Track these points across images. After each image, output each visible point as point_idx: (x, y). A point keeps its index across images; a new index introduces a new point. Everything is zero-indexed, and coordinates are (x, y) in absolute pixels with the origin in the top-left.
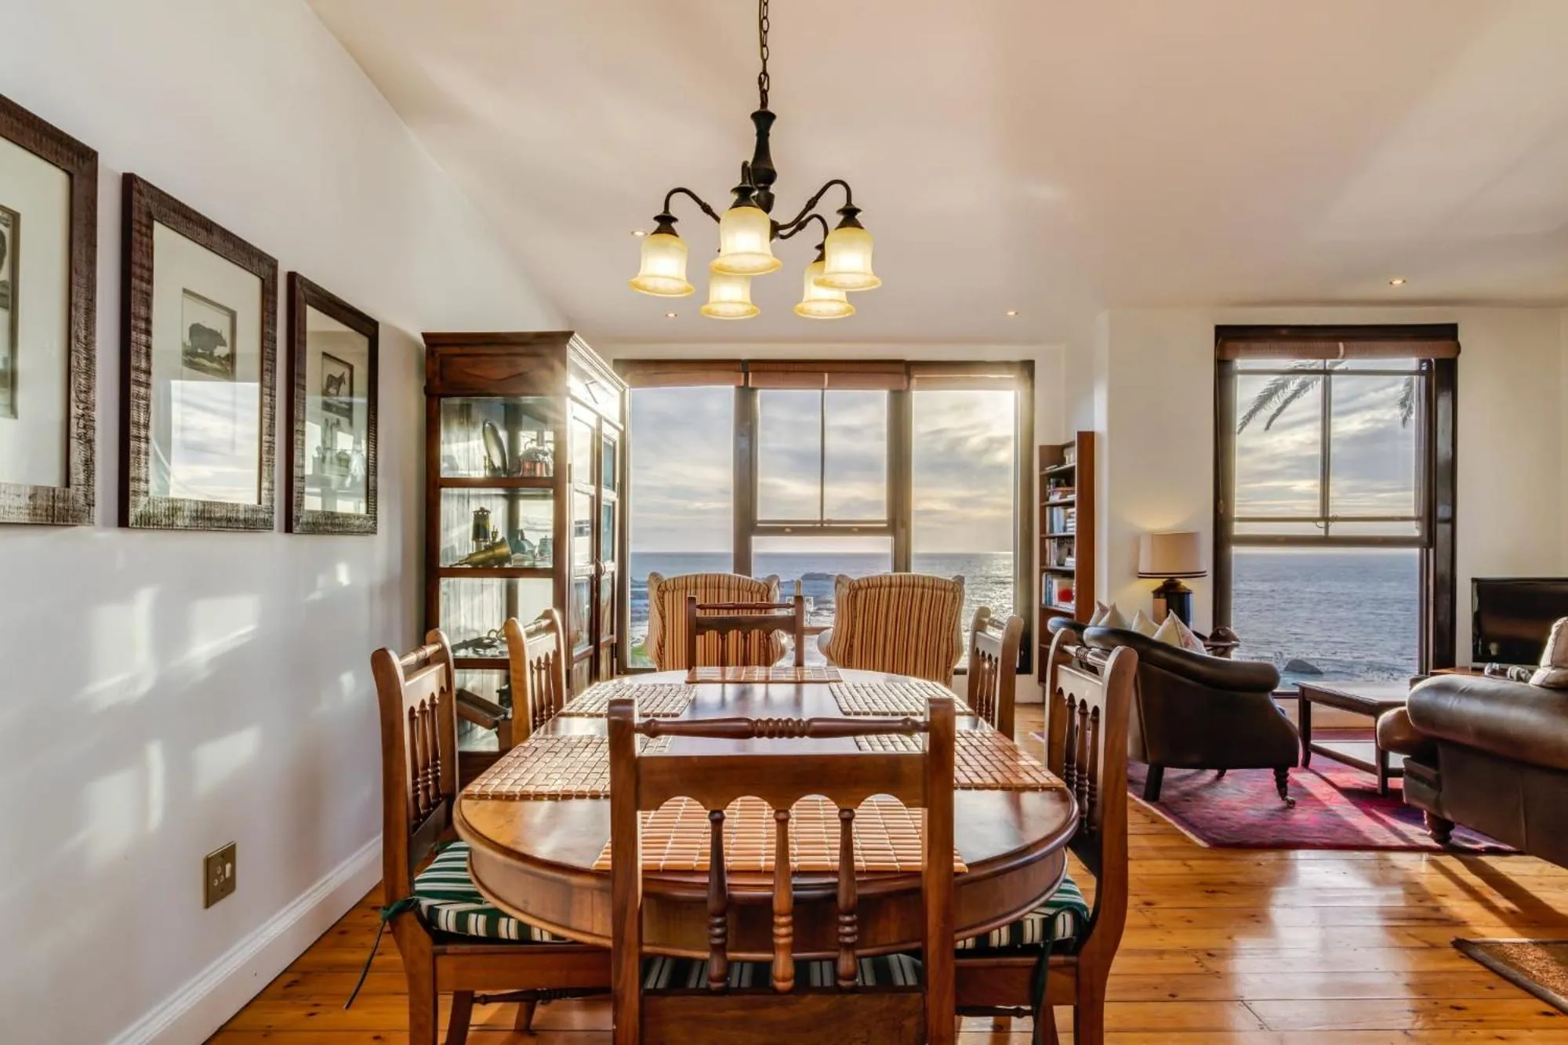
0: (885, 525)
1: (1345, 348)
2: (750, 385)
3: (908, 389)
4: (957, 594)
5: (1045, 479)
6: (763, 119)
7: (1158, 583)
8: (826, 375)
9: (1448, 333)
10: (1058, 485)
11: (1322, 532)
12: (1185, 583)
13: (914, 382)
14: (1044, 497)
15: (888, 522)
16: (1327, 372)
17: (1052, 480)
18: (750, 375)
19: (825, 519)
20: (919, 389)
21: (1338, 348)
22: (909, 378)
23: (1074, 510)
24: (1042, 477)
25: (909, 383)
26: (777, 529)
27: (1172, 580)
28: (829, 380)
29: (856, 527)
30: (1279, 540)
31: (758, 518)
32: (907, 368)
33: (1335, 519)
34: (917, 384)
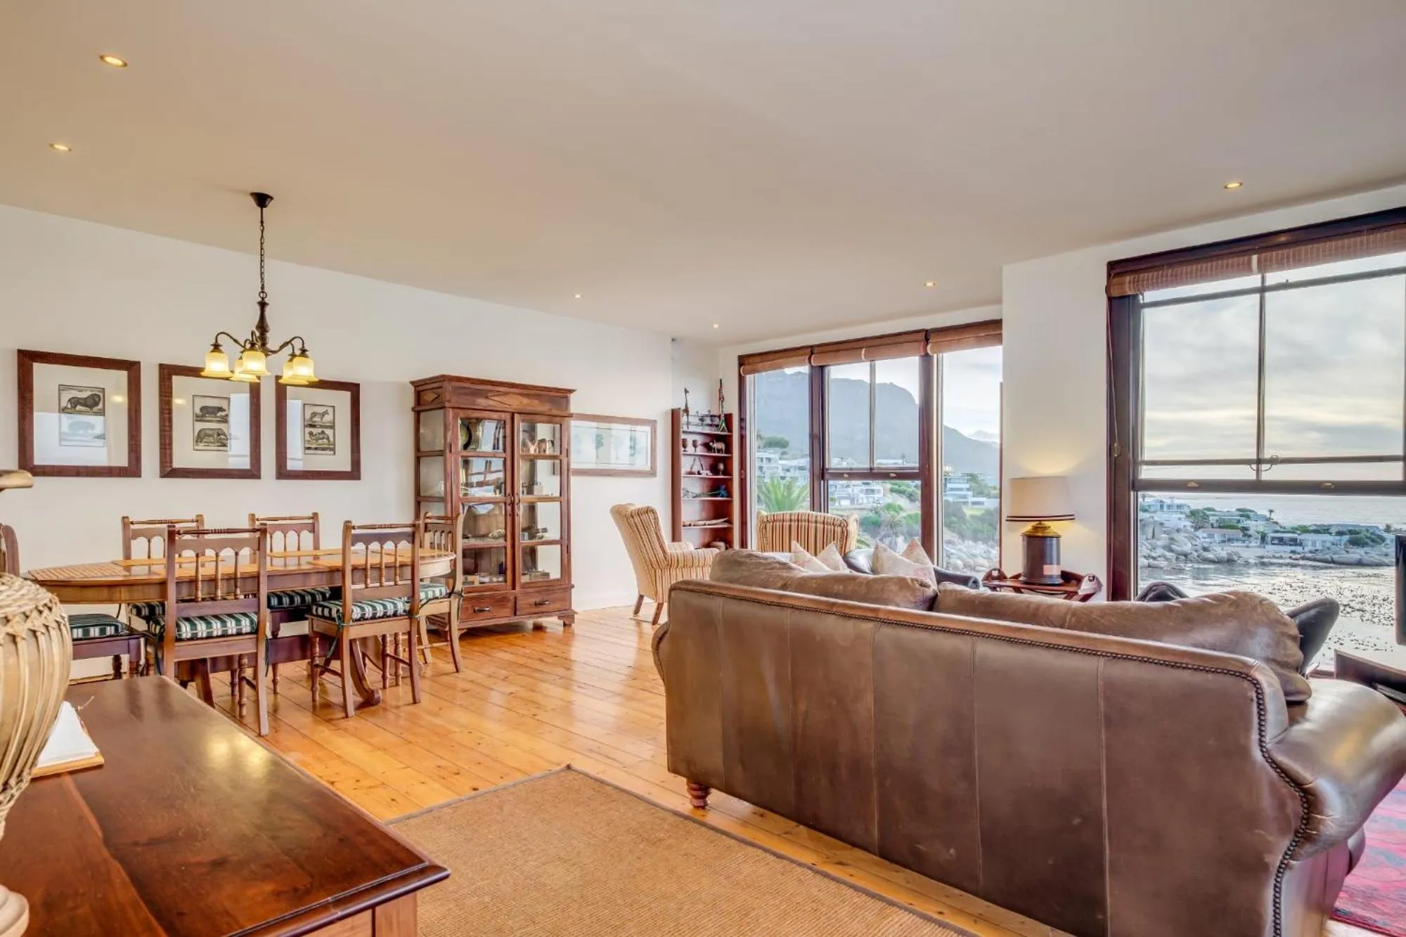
0: (917, 471)
2: (814, 364)
4: (844, 529)
6: (263, 305)
7: (1028, 527)
8: (864, 350)
12: (1054, 527)
15: (919, 468)
16: (1262, 290)
21: (1250, 263)
26: (839, 475)
27: (1040, 524)
28: (865, 355)
29: (895, 473)
30: (1189, 485)
31: (827, 466)
32: (927, 336)
33: (1273, 461)
34: (931, 349)
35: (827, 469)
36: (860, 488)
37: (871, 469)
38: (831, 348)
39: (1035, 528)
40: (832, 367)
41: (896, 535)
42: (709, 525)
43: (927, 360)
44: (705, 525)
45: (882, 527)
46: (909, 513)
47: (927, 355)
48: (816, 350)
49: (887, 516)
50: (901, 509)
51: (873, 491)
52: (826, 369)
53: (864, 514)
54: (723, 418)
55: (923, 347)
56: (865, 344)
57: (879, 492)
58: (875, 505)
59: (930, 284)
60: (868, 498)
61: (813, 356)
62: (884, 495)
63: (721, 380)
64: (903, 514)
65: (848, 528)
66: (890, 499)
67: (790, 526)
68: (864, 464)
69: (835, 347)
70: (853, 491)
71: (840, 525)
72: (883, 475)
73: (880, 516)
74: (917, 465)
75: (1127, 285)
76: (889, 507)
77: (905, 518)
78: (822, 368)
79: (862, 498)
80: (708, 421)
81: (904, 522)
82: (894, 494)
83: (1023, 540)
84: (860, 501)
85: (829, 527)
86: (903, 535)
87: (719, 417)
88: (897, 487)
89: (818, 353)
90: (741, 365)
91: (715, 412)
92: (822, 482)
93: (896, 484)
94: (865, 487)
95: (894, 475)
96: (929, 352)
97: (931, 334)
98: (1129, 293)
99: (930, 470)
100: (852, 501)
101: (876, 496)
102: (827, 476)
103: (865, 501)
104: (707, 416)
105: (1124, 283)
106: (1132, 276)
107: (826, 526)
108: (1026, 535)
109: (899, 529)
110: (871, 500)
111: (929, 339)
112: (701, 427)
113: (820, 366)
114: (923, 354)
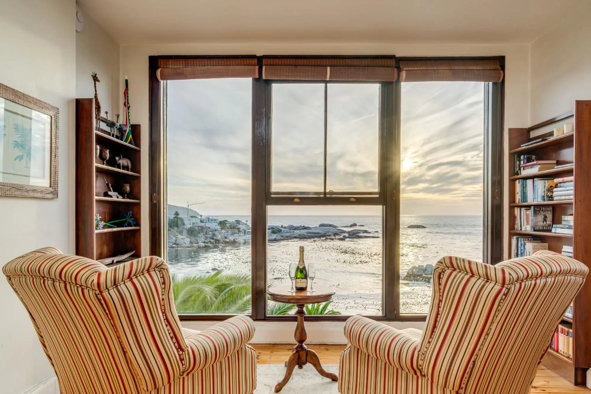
0: (378, 196)
2: (264, 77)
3: (398, 81)
5: (515, 156)
8: (329, 68)
10: (529, 160)
13: (404, 74)
14: (514, 173)
15: (380, 193)
17: (522, 157)
18: (264, 67)
19: (327, 191)
20: (408, 79)
22: (399, 70)
23: (572, 178)
24: (511, 155)
25: (399, 76)
35: (271, 194)
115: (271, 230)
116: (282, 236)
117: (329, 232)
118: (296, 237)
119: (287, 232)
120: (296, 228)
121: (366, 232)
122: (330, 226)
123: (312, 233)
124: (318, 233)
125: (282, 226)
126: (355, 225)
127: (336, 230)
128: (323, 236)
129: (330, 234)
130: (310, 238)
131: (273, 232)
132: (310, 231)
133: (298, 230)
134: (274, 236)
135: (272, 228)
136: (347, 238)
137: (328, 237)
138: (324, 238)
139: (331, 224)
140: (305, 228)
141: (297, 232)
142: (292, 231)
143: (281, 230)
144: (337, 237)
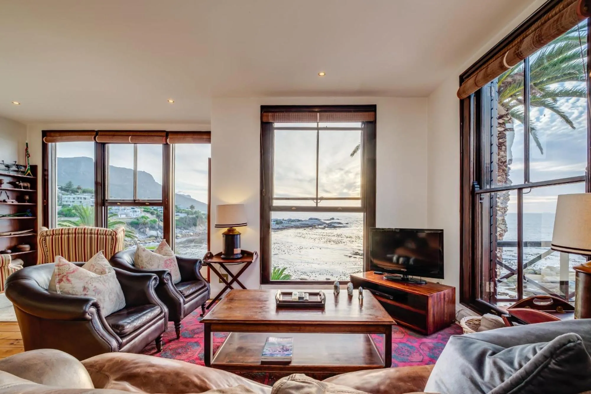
0: (161, 202)
1: (320, 116)
4: (114, 237)
7: (225, 230)
8: (130, 137)
9: (372, 109)
11: (315, 205)
12: (238, 229)
16: (318, 129)
21: (317, 116)
26: (114, 203)
27: (231, 228)
28: (131, 139)
29: (148, 203)
30: (293, 209)
31: (106, 198)
32: (167, 134)
33: (322, 199)
34: (169, 141)
35: (107, 200)
36: (130, 210)
37: (134, 200)
38: (111, 133)
39: (229, 231)
40: (110, 145)
41: (146, 228)
42: (14, 235)
43: (166, 146)
44: (10, 235)
45: (140, 225)
46: (151, 219)
47: (167, 144)
48: (99, 133)
49: (142, 221)
50: (148, 218)
51: (136, 211)
52: (107, 145)
53: (132, 220)
54: (28, 167)
55: (165, 140)
56: (131, 134)
57: (139, 212)
58: (137, 217)
59: (171, 101)
60: (134, 214)
61: (97, 136)
62: (141, 213)
63: (27, 144)
64: (149, 220)
65: (117, 236)
66: (143, 214)
67: (68, 238)
68: (130, 198)
69: (113, 133)
70: (127, 211)
71: (111, 235)
72: (142, 204)
73: (139, 220)
74: (161, 199)
75: (270, 117)
76: (143, 217)
77: (149, 221)
78: (103, 144)
79: (131, 214)
80: (14, 168)
81: (149, 223)
82: (145, 212)
83: (223, 237)
84: (130, 215)
85: (102, 236)
86: (149, 227)
87: (25, 167)
88: (146, 210)
89: (100, 135)
90: (43, 136)
91: (22, 163)
92: (103, 207)
93: (146, 209)
94: (132, 210)
95: (148, 204)
96: (168, 142)
97: (169, 134)
98: (270, 121)
99: (168, 201)
100: (127, 215)
101: (137, 213)
102: (106, 204)
103: (132, 215)
104: (14, 165)
105: (269, 116)
106: (272, 114)
107: (99, 236)
108: (225, 234)
109: (147, 225)
110: (135, 215)
111: (168, 136)
112: (7, 172)
113: (102, 143)
114: (165, 143)
115: (275, 222)
116: (283, 226)
117: (315, 223)
118: (292, 227)
119: (286, 224)
120: (293, 221)
121: (340, 223)
122: (316, 219)
123: (303, 224)
124: (307, 224)
125: (283, 219)
126: (333, 219)
127: (320, 222)
128: (310, 226)
129: (316, 225)
130: (301, 227)
131: (277, 224)
132: (303, 223)
133: (294, 222)
134: (277, 226)
135: (276, 221)
136: (326, 227)
137: (313, 227)
138: (311, 228)
139: (316, 218)
140: (299, 221)
141: (293, 224)
142: (290, 222)
143: (282, 222)
144: (320, 226)
